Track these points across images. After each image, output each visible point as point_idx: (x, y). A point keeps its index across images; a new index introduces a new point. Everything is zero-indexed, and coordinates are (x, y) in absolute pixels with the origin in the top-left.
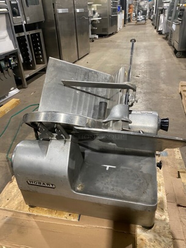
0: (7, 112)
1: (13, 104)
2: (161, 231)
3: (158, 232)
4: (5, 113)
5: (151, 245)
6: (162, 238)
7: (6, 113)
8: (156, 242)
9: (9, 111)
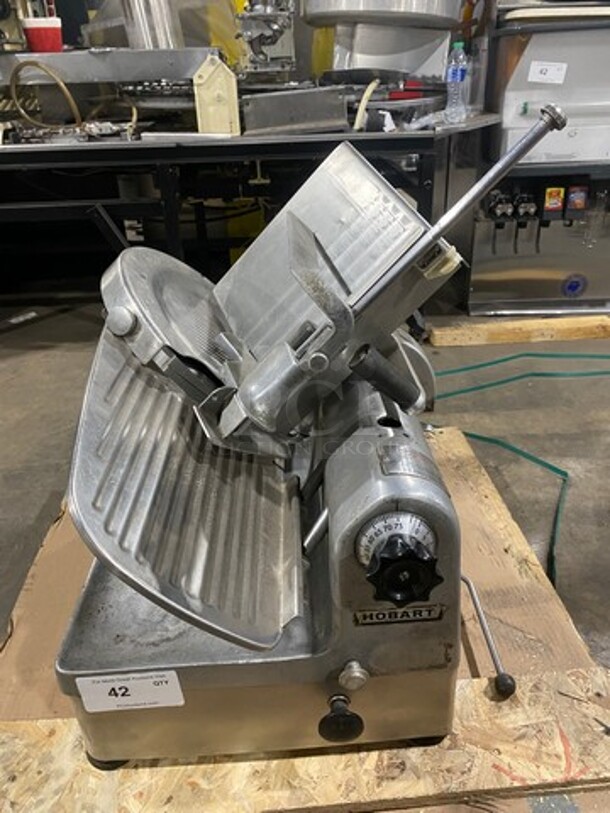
0: (540, 339)
1: (579, 329)
2: (77, 796)
3: (75, 785)
4: (529, 337)
5: (30, 760)
6: (52, 798)
7: (534, 340)
8: (38, 778)
9: (548, 339)
